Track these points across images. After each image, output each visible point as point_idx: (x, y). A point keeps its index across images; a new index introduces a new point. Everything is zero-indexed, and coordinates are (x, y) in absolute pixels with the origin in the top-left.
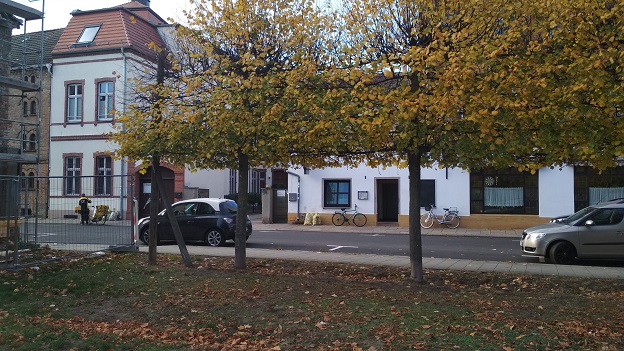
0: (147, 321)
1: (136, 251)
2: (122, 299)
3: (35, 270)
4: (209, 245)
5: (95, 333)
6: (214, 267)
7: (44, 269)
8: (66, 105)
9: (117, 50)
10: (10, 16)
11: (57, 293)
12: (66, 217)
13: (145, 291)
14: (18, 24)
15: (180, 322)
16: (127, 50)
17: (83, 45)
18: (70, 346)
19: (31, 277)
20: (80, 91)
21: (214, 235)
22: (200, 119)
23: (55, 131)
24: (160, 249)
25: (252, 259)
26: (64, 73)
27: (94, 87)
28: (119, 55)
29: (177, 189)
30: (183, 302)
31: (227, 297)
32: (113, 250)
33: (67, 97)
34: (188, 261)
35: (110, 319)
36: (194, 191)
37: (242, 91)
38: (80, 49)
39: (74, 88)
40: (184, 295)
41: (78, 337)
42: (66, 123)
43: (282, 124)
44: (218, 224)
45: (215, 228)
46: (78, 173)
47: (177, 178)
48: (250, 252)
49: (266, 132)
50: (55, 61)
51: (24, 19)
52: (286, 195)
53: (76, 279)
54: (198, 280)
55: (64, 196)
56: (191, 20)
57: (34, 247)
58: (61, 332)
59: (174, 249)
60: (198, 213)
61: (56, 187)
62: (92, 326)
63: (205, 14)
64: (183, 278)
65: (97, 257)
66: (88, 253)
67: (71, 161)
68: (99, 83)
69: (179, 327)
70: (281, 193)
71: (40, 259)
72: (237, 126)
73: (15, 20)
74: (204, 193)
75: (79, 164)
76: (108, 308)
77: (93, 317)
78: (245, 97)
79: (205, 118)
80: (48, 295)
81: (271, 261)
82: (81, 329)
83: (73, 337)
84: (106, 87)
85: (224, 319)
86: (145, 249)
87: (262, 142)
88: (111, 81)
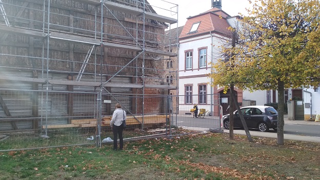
0: (235, 168)
1: (222, 132)
2: (220, 156)
3: (178, 139)
4: (260, 131)
5: (211, 172)
6: (265, 143)
7: (182, 138)
8: (185, 61)
9: (208, 33)
10: (164, 23)
11: (190, 150)
12: (186, 114)
13: (231, 153)
14: (167, 26)
15: (253, 171)
16: (213, 32)
17: (192, 33)
18: (201, 176)
19: (177, 142)
20: (191, 55)
21: (262, 126)
22: (256, 64)
23: (181, 74)
24: (235, 132)
25: (287, 140)
26: (184, 47)
27: (197, 52)
28: (209, 35)
29: (239, 101)
30: (252, 161)
31: (277, 160)
32: (212, 131)
33: (186, 58)
34: (250, 139)
35: (217, 165)
36: (248, 102)
37: (280, 46)
38: (191, 35)
39: (189, 53)
40: (252, 157)
41: (204, 173)
42: (186, 70)
43: (306, 63)
44: (265, 119)
45: (263, 122)
46: (191, 93)
47: (239, 95)
48: (286, 136)
49: (296, 68)
50: (180, 42)
51: (169, 24)
52: (303, 104)
53: (197, 144)
54: (258, 150)
55: (185, 104)
56: (250, 12)
57: (176, 128)
58: (195, 169)
59: (243, 132)
60: (254, 113)
61: (182, 100)
62: (209, 168)
63: (258, 8)
64: (250, 148)
65: (204, 134)
66: (200, 132)
67: (188, 87)
68: (200, 50)
69: (253, 174)
70: (299, 103)
71: (179, 133)
72: (277, 66)
73: (166, 25)
74: (253, 103)
75: (191, 89)
76: (214, 159)
77: (208, 163)
78: (282, 50)
79: (259, 63)
80: (186, 151)
81: (299, 142)
82: (204, 168)
83: (201, 172)
84: (203, 51)
85: (277, 172)
86: (228, 131)
87: (293, 74)
88: (206, 48)
